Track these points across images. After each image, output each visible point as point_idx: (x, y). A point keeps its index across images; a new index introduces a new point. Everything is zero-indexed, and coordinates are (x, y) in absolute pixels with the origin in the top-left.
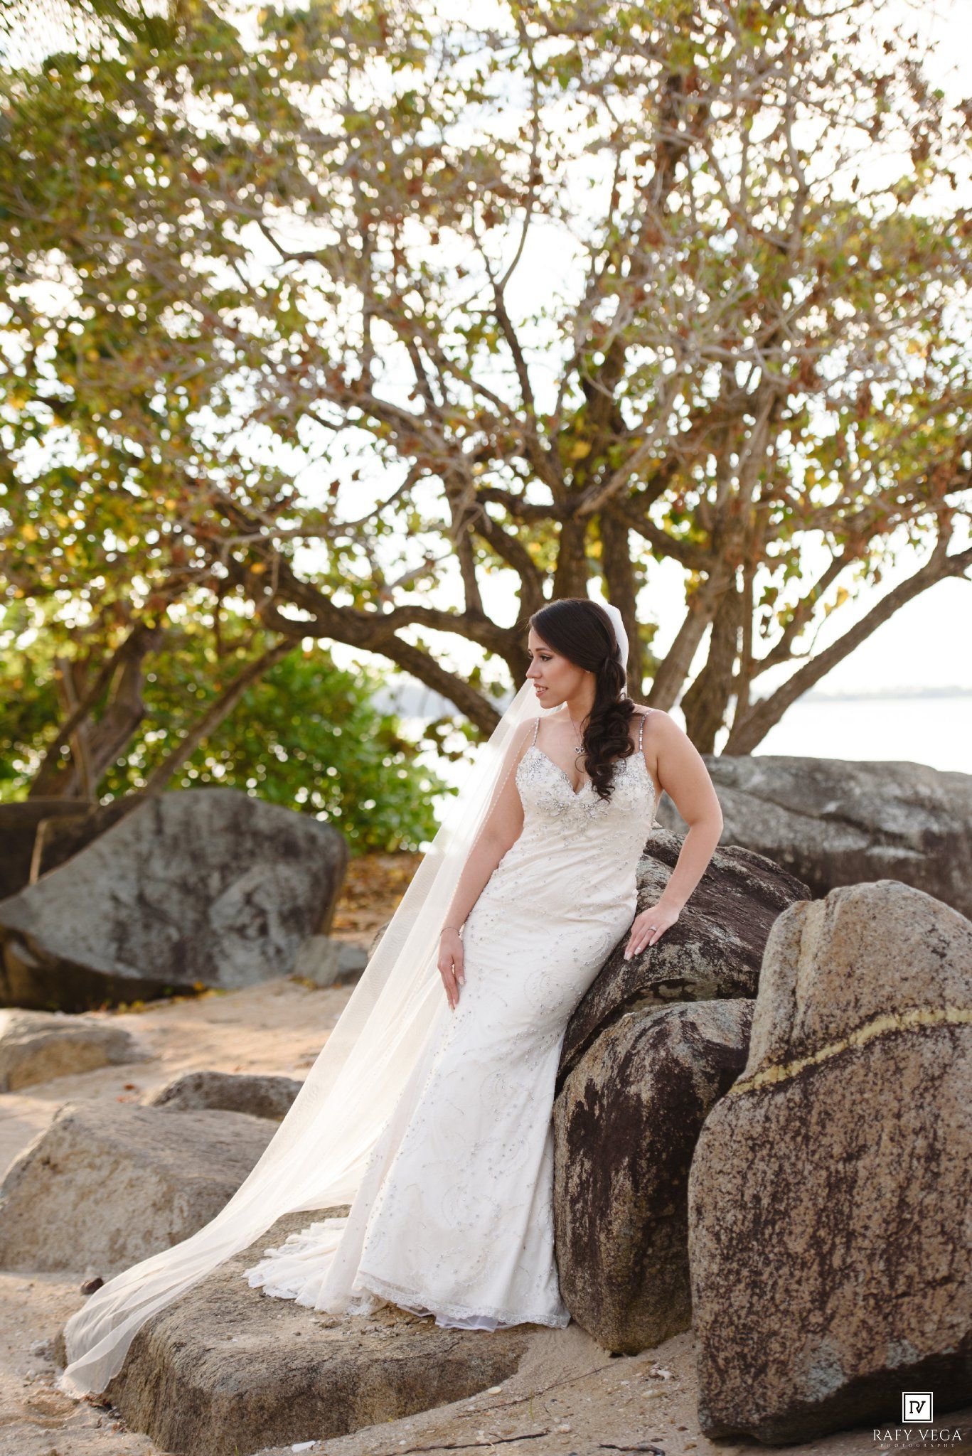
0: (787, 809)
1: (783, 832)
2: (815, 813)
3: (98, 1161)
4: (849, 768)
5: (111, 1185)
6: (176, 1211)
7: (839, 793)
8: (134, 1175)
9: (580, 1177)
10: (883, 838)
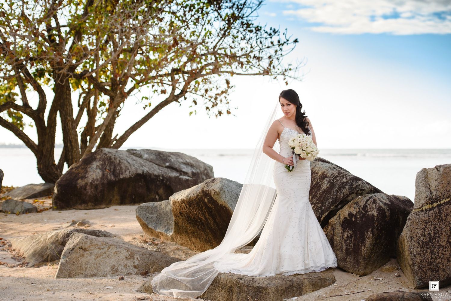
0: (156, 164)
1: (158, 170)
2: (164, 166)
3: (102, 247)
4: (168, 154)
5: (108, 253)
6: (136, 259)
7: (168, 161)
8: (117, 250)
9: (347, 235)
10: (182, 173)
